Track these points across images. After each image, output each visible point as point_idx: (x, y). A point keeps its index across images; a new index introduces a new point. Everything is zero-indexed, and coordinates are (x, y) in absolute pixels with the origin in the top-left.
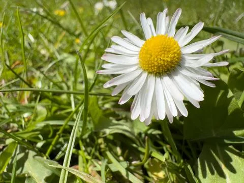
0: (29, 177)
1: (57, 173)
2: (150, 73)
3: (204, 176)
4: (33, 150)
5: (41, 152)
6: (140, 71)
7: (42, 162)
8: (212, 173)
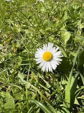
0: (20, 78)
1: (26, 77)
2: (45, 60)
3: (62, 80)
4: (20, 71)
5: (22, 71)
6: (43, 59)
7: (22, 74)
8: (64, 80)
